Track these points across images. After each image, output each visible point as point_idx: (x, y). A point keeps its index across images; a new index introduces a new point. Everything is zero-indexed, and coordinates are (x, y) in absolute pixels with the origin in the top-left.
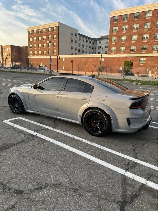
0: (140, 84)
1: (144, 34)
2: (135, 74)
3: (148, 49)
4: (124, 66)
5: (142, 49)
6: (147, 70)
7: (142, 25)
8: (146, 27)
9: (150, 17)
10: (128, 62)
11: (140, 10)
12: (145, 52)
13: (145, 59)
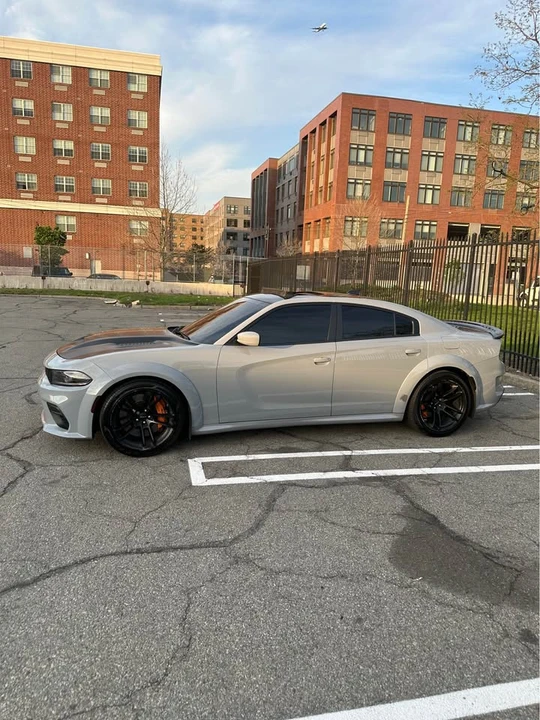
0: (138, 304)
1: (59, 139)
2: (75, 272)
3: (79, 190)
4: (39, 243)
5: (58, 188)
6: (87, 256)
7: (46, 108)
8: (58, 116)
9: (69, 86)
10: (50, 229)
11: (30, 53)
12: (69, 198)
13: (73, 221)
